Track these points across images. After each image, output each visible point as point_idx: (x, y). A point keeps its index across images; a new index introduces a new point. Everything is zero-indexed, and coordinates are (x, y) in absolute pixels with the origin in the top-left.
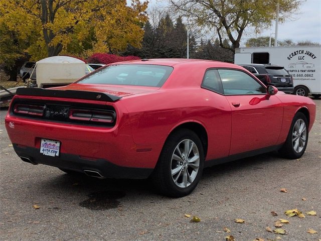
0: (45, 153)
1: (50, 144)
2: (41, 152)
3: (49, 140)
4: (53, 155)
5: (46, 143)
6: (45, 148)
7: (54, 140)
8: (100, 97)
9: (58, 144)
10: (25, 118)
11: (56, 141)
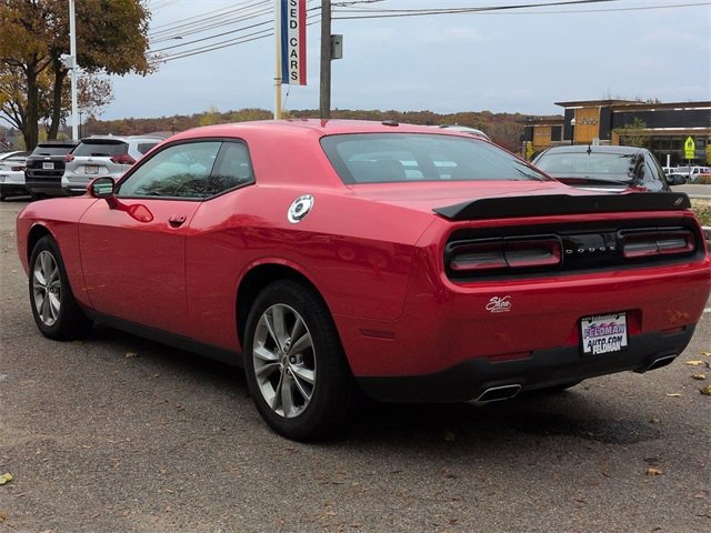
0: (598, 350)
1: (601, 326)
2: (587, 349)
4: (616, 347)
5: (592, 327)
6: (592, 340)
7: (612, 314)
9: (622, 320)
11: (617, 313)
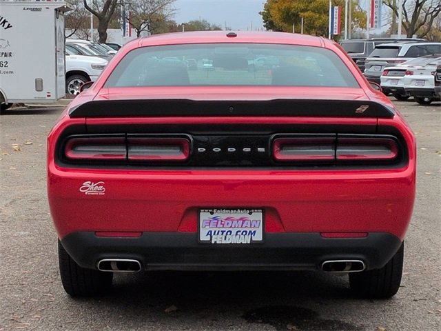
0: (218, 239)
1: (227, 218)
2: (204, 237)
3: (227, 209)
4: (246, 240)
5: (215, 218)
6: (213, 230)
7: (242, 209)
8: (363, 109)
9: (258, 216)
10: (121, 169)
11: (251, 209)
